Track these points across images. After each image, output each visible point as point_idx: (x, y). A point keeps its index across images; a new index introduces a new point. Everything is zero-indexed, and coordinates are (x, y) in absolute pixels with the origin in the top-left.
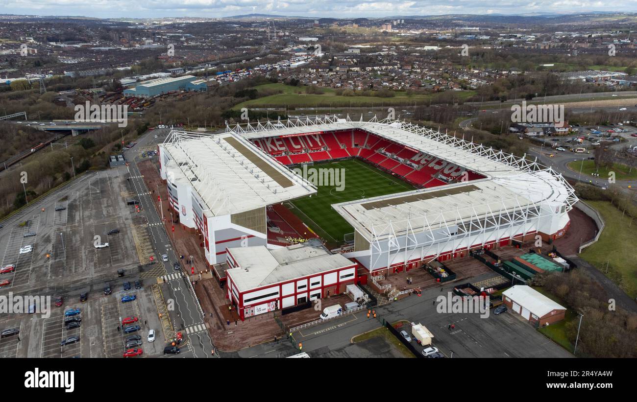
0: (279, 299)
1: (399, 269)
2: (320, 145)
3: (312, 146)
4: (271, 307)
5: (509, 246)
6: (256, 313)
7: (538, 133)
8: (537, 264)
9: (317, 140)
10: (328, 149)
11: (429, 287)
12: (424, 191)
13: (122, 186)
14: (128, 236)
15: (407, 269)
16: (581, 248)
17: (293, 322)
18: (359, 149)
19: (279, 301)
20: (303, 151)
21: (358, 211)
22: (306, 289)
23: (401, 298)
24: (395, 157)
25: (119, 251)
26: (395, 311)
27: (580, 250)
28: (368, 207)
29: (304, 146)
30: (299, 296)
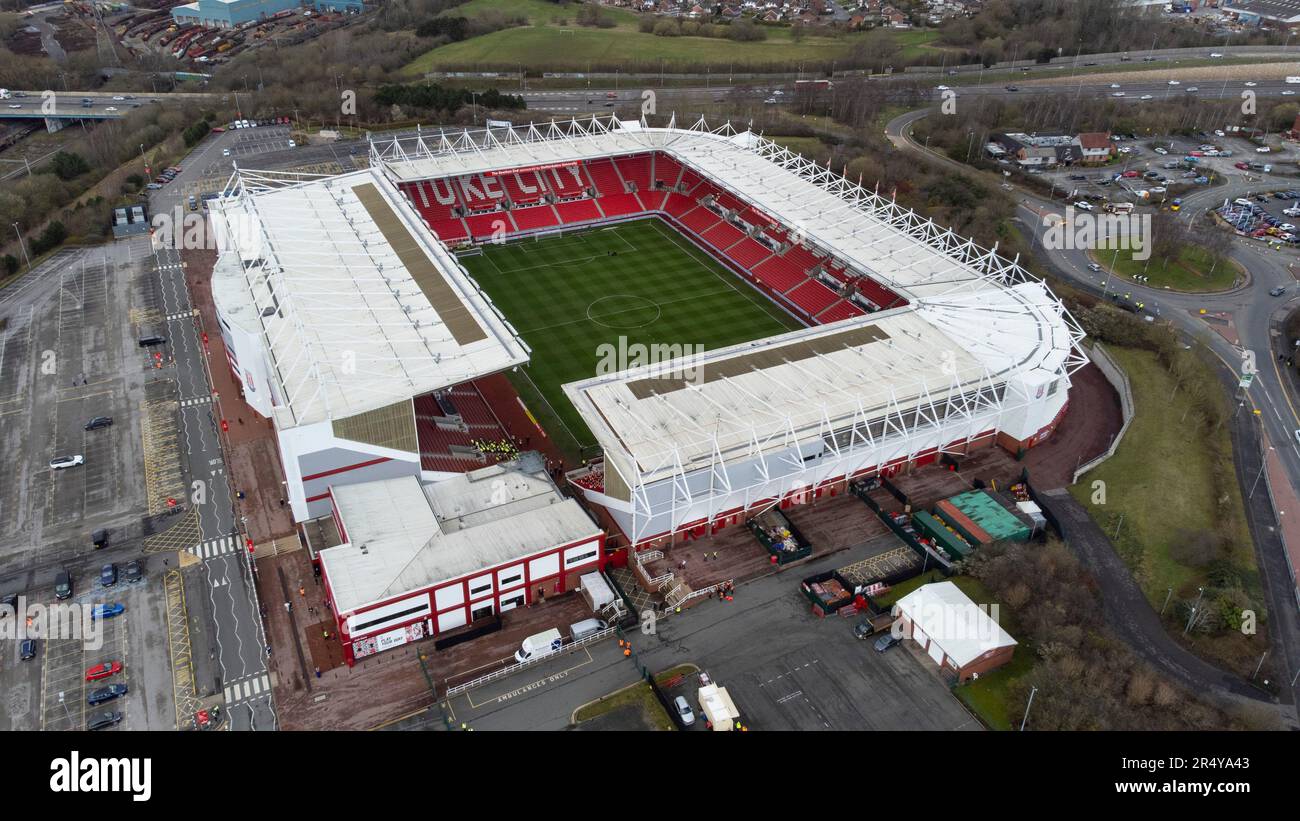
0: (429, 617)
1: (694, 533)
2: (580, 184)
3: (561, 186)
4: (416, 632)
5: (935, 465)
6: (381, 648)
7: (1045, 159)
8: (981, 519)
9: (575, 173)
10: (599, 195)
11: (751, 576)
12: (769, 343)
13: (135, 291)
14: (131, 434)
15: (714, 531)
16: (1078, 473)
17: (457, 669)
18: (665, 193)
19: (430, 621)
20: (543, 201)
21: (618, 402)
22: (490, 591)
23: (691, 606)
24: (737, 218)
25: (106, 475)
26: (673, 639)
27: (1076, 478)
28: (641, 389)
29: (544, 189)
30: (474, 607)
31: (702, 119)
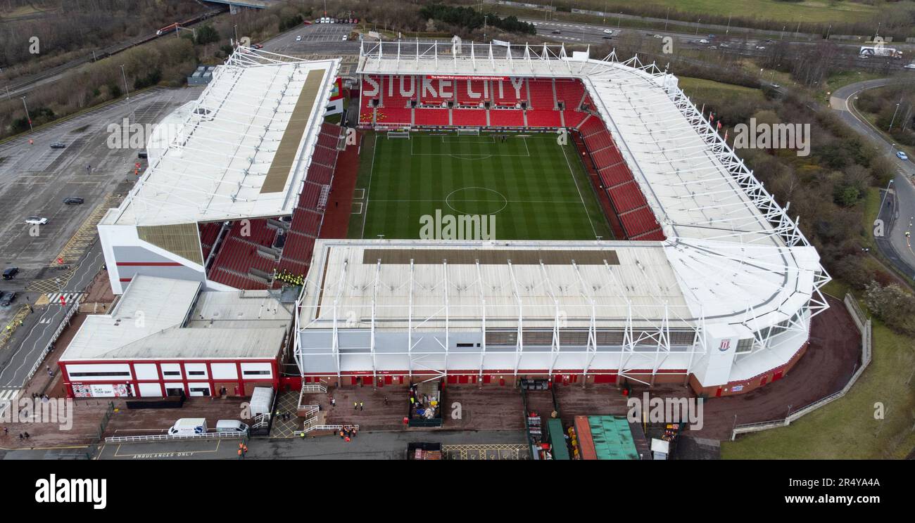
0: (131, 382)
1: (361, 381)
2: (518, 96)
3: (501, 96)
4: (121, 391)
5: (615, 386)
6: (95, 395)
8: (603, 442)
9: (517, 87)
10: (529, 108)
11: (380, 428)
12: (507, 245)
14: (86, 212)
15: (380, 384)
16: (736, 431)
17: (131, 426)
19: (132, 386)
20: (482, 105)
21: (347, 261)
22: (180, 377)
23: (316, 435)
27: (734, 435)
28: (370, 257)
29: (486, 96)
30: (168, 386)
31: (636, 58)
